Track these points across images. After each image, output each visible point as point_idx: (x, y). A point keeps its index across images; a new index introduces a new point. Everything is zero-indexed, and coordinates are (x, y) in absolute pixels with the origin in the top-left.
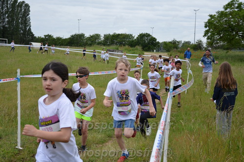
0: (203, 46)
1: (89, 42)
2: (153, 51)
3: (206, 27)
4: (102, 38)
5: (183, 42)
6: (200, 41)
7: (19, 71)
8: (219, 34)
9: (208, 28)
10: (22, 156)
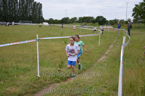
0: (131, 22)
1: (71, 22)
2: (104, 25)
3: (133, 11)
4: (78, 19)
5: (120, 20)
6: (130, 19)
7: (37, 36)
8: (140, 15)
9: (134, 12)
10: (40, 81)
